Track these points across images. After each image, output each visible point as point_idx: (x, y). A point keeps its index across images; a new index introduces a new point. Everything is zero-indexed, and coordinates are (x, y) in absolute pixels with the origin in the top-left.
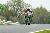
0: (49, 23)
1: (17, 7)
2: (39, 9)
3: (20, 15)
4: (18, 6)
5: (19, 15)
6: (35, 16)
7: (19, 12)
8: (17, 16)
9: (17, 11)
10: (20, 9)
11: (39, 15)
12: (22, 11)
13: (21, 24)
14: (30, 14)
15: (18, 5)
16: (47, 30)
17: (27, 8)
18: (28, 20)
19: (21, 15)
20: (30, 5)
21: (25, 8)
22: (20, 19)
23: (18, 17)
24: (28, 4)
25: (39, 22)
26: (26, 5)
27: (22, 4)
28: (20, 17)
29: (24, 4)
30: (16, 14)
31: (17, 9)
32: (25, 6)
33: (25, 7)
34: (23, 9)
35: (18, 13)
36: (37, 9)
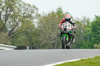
0: (77, 45)
1: (6, 12)
2: (55, 15)
3: (13, 30)
4: (9, 9)
5: (10, 29)
6: (47, 31)
7: (10, 22)
8: (6, 31)
9: (6, 21)
10: (12, 16)
11: (55, 28)
12: (17, 20)
13: (16, 49)
14: (70, 28)
15: (7, 8)
16: (73, 62)
17: (27, 13)
18: (67, 39)
19: (15, 30)
20: (34, 7)
21: (25, 13)
22: (12, 37)
23: (10, 32)
24: (29, 5)
25: (56, 44)
26: (26, 7)
27: (17, 5)
28: (13, 33)
29: (20, 5)
30: (5, 27)
31: (6, 15)
32: (23, 9)
33: (23, 12)
34: (20, 16)
35: (9, 24)
36: (49, 14)
